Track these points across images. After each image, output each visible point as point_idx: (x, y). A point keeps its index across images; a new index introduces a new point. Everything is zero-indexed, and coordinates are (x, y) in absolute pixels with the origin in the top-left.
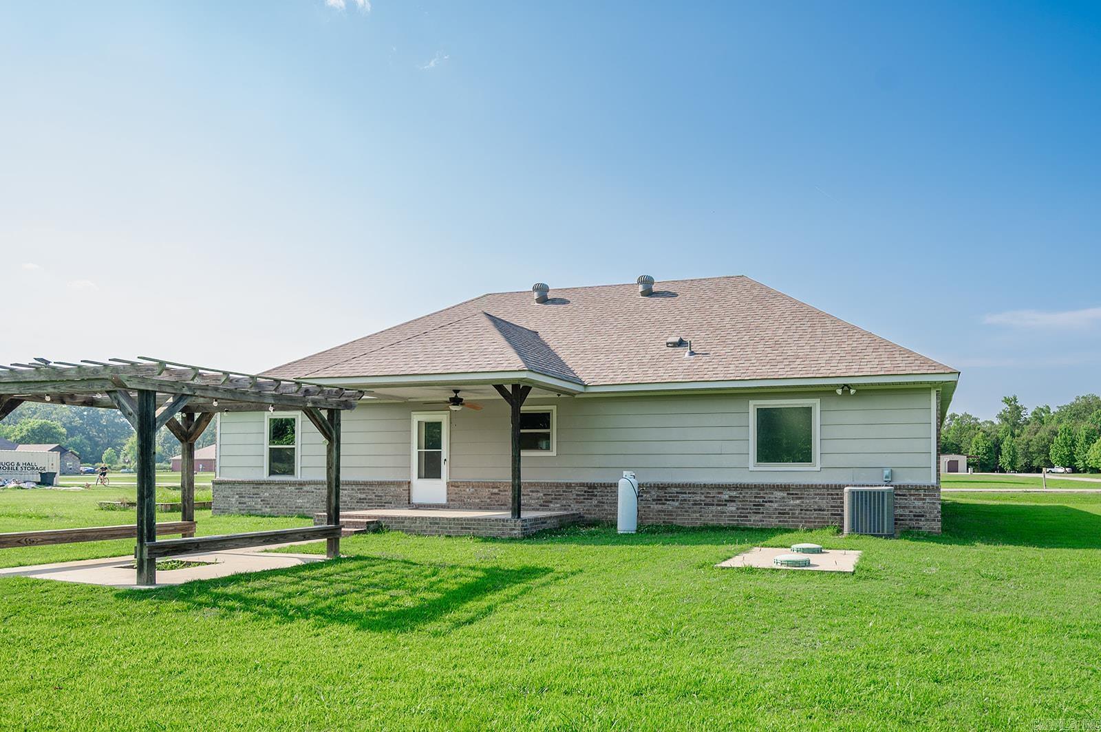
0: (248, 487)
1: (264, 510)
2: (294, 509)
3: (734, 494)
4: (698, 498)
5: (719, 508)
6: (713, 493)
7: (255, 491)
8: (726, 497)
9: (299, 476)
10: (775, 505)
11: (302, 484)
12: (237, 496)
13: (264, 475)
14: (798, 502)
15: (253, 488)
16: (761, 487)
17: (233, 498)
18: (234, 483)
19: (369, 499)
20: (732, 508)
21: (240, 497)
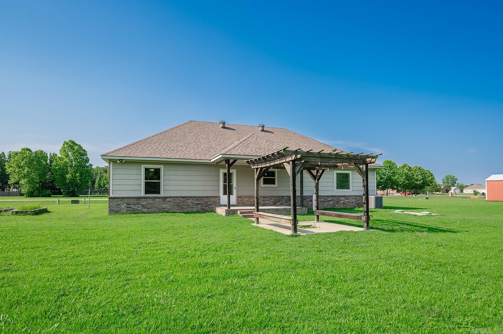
0: (133, 200)
1: (143, 210)
2: (161, 209)
3: (332, 198)
4: (322, 200)
5: (328, 203)
6: (326, 198)
7: (137, 201)
8: (330, 199)
9: (162, 194)
10: (342, 201)
11: (165, 198)
12: (126, 204)
13: (142, 194)
14: (347, 200)
15: (136, 200)
16: (338, 196)
17: (123, 205)
18: (123, 198)
19: (201, 204)
20: (331, 203)
21: (127, 205)
